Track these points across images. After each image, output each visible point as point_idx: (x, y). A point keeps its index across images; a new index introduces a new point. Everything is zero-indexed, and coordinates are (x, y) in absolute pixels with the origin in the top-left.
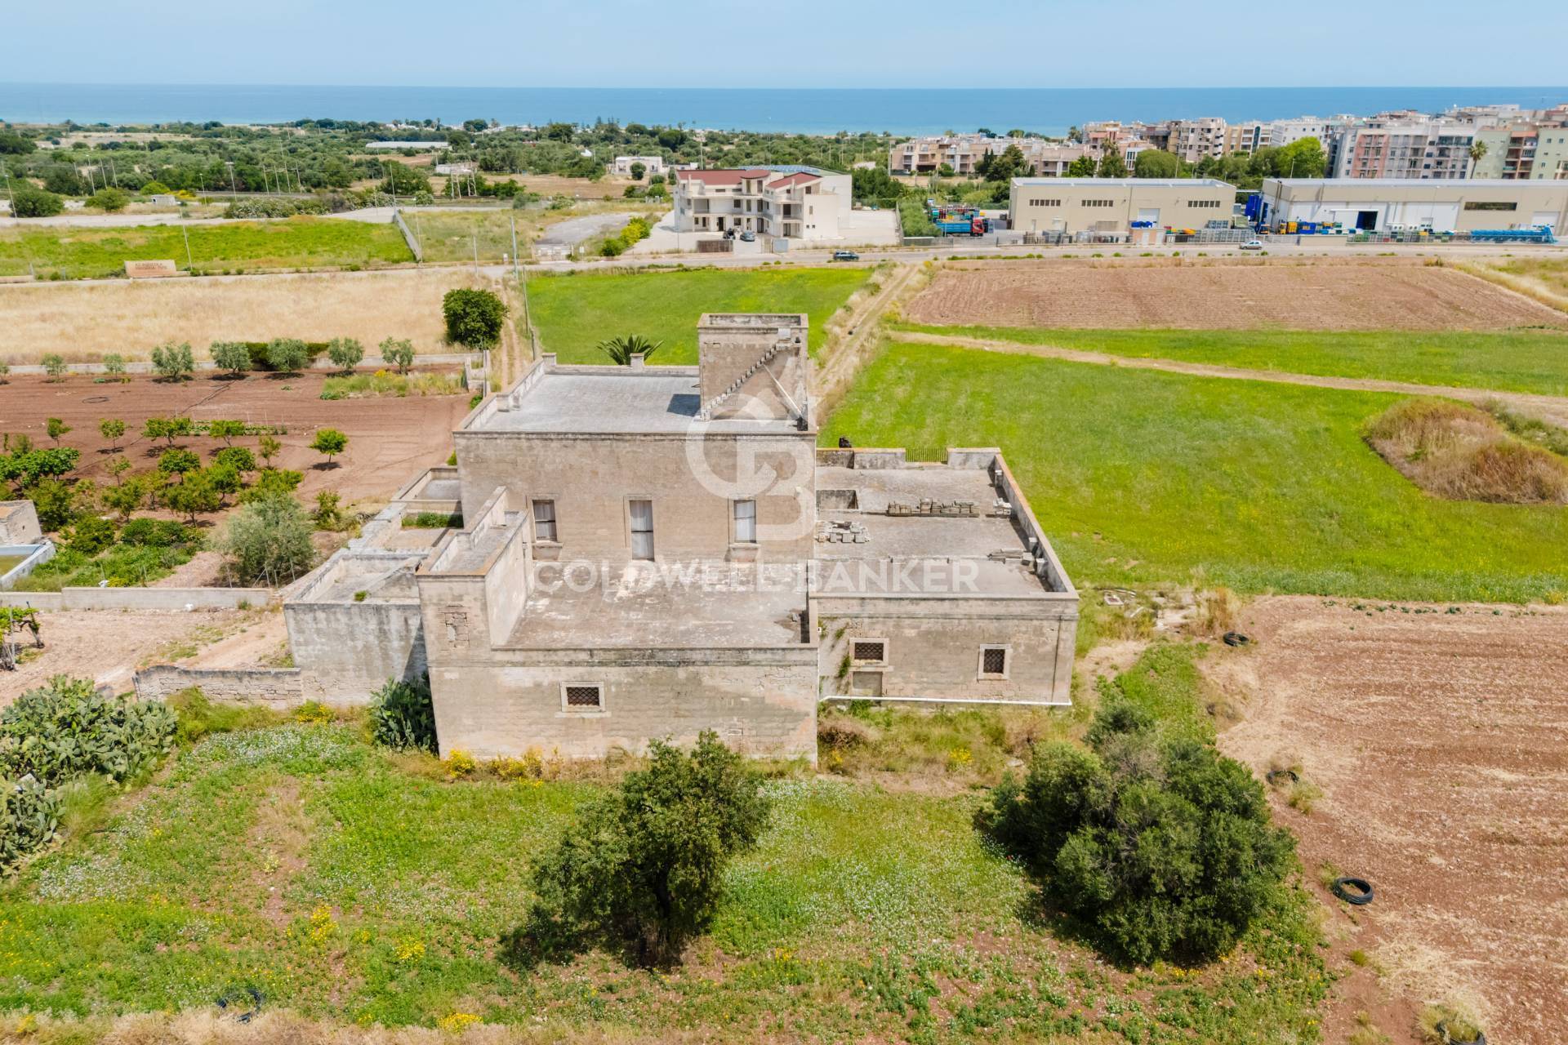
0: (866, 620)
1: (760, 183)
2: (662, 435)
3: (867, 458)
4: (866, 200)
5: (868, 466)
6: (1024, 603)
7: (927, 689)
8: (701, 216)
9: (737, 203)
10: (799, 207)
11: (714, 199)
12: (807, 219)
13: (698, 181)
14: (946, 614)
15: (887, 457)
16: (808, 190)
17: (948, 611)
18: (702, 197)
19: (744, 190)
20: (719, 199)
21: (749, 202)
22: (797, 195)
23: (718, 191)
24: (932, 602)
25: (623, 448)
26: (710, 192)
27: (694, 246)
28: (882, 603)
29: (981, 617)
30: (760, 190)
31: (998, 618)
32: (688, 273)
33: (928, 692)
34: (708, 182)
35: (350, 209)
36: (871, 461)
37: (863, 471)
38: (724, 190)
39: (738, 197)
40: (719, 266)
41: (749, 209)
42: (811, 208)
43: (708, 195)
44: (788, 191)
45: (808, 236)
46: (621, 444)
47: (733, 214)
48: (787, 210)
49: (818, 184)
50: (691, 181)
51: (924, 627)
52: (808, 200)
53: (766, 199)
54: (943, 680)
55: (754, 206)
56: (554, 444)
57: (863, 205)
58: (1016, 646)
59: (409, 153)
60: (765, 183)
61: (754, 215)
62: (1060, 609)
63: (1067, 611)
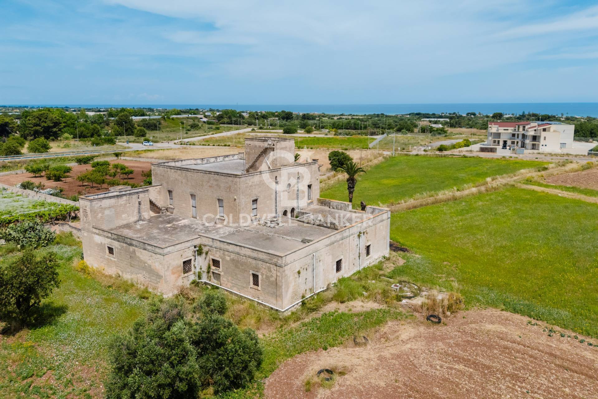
0: (214, 249)
1: (524, 127)
2: (198, 170)
3: (335, 204)
4: (595, 139)
5: (335, 208)
6: (263, 254)
7: (235, 287)
8: (497, 140)
9: (514, 135)
10: (539, 137)
11: (503, 133)
12: (542, 141)
13: (497, 126)
14: (238, 253)
15: (342, 205)
16: (544, 130)
17: (239, 251)
18: (497, 132)
19: (517, 130)
20: (505, 133)
21: (518, 135)
22: (538, 132)
23: (504, 130)
24: (233, 246)
25: (189, 174)
26: (501, 130)
27: (478, 149)
28: (218, 242)
29: (249, 257)
30: (524, 130)
31: (255, 259)
32: (466, 158)
33: (235, 288)
34: (500, 126)
35: (377, 135)
36: (336, 206)
37: (333, 210)
38: (508, 130)
39: (514, 133)
40: (481, 156)
41: (518, 137)
42: (545, 138)
43: (500, 131)
44: (535, 130)
45: (542, 149)
46: (188, 172)
47: (510, 139)
48: (535, 138)
49: (550, 128)
50: (493, 126)
51: (232, 257)
52: (543, 134)
53: (525, 134)
54: (240, 284)
55: (520, 137)
56: (173, 171)
57: (594, 140)
58: (262, 274)
59: (436, 123)
60: (527, 127)
61: (520, 140)
62: (276, 260)
63: (278, 262)
